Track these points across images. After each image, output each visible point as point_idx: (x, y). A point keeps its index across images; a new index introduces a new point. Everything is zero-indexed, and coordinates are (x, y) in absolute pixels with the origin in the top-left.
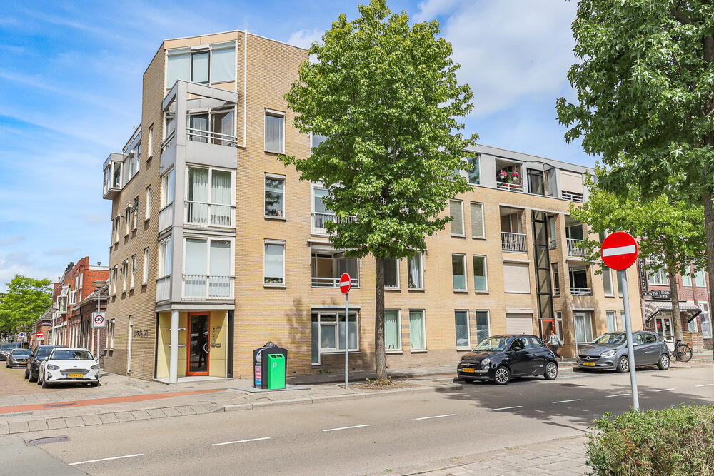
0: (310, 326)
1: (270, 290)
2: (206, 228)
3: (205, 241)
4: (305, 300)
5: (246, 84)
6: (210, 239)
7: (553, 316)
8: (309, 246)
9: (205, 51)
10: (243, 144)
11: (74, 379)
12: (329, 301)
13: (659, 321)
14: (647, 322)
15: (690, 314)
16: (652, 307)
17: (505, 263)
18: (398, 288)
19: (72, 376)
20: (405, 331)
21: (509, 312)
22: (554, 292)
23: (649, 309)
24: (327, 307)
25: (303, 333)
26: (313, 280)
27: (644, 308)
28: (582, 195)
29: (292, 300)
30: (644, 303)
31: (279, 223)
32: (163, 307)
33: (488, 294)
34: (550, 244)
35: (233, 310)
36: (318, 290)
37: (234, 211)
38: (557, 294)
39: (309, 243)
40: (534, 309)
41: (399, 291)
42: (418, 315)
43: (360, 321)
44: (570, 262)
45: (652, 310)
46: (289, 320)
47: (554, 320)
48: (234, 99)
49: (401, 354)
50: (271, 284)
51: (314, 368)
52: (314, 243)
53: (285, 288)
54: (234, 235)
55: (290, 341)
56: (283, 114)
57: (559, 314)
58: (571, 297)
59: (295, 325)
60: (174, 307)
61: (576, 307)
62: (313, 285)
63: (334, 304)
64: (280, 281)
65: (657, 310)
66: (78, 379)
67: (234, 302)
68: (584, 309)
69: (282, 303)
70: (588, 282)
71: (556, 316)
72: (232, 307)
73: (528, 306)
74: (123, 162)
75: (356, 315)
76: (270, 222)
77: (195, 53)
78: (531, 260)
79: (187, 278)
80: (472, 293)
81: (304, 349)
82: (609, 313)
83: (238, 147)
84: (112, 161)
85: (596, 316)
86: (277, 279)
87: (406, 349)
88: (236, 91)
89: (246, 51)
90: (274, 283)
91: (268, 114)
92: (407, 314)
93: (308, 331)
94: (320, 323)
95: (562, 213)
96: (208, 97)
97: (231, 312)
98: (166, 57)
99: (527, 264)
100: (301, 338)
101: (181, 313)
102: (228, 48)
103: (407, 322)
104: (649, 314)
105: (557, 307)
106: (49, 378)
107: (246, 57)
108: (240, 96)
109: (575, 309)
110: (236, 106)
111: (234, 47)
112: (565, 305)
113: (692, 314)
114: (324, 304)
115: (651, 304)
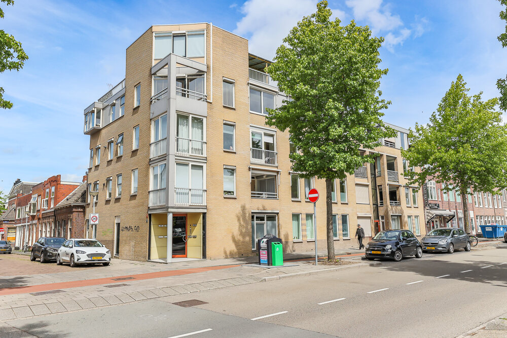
0: (250, 224)
1: (227, 200)
2: (188, 156)
3: (187, 165)
4: (247, 206)
5: (211, 60)
6: (191, 163)
7: (378, 219)
8: (250, 170)
9: (183, 35)
10: (210, 100)
11: (96, 260)
12: (261, 207)
13: (433, 222)
14: (428, 222)
15: (448, 218)
16: (431, 214)
17: (357, 184)
18: (299, 200)
19: (94, 258)
20: (304, 227)
21: (359, 215)
22: (379, 203)
23: (430, 215)
24: (260, 211)
25: (247, 228)
26: (252, 194)
27: (426, 214)
28: (394, 143)
29: (240, 206)
30: (426, 211)
31: (232, 154)
32: (158, 210)
33: (347, 204)
34: (377, 173)
35: (205, 213)
36: (255, 200)
37: (205, 145)
38: (381, 204)
39: (250, 168)
40: (371, 214)
41: (300, 202)
42: (310, 217)
43: (278, 221)
44: (390, 185)
45: (431, 215)
46: (239, 220)
47: (379, 221)
48: (204, 69)
49: (302, 242)
50: (227, 196)
51: (253, 252)
52: (253, 169)
53: (236, 198)
54: (206, 161)
55: (239, 233)
56: (234, 81)
57: (383, 218)
58: (390, 207)
59: (242, 223)
60: (170, 210)
61: (393, 213)
62: (252, 196)
63: (264, 210)
64: (232, 193)
65: (434, 215)
66: (98, 260)
67: (206, 207)
68: (396, 214)
69: (234, 208)
70: (398, 197)
71: (380, 218)
72: (205, 211)
73: (368, 212)
74: (103, 109)
75: (275, 217)
76: (227, 153)
77: (176, 36)
78: (370, 184)
79: (177, 191)
80: (339, 204)
81: (247, 239)
82: (409, 217)
83: (207, 102)
84: (95, 108)
85: (403, 218)
86: (230, 192)
87: (305, 239)
88: (205, 64)
89: (211, 37)
90: (229, 195)
91: (224, 81)
92: (304, 216)
93: (249, 227)
94: (255, 222)
95: (385, 154)
96: (188, 67)
97: (204, 214)
98: (154, 38)
99: (367, 186)
100: (246, 232)
101: (174, 214)
102: (199, 34)
103: (305, 222)
104: (429, 218)
105: (381, 213)
106: (78, 260)
107: (211, 42)
108: (208, 67)
109: (392, 214)
110: (205, 74)
111: (204, 34)
112: (387, 212)
113: (450, 217)
114: (258, 209)
115: (431, 212)
